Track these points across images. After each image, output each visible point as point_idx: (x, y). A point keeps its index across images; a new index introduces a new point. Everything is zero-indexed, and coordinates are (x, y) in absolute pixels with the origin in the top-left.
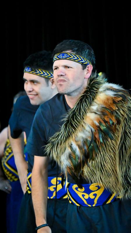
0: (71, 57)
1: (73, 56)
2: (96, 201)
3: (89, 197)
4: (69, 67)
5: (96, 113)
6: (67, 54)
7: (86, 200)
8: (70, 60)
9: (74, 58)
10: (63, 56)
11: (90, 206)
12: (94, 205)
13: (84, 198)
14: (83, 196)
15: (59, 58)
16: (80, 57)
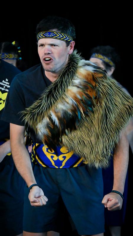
0: (57, 35)
1: (59, 34)
2: (64, 164)
3: (58, 159)
4: (55, 45)
5: (78, 87)
6: (53, 33)
7: (55, 161)
8: (56, 38)
9: (60, 36)
10: (49, 34)
11: (57, 167)
12: (61, 167)
13: (52, 159)
14: (52, 157)
15: (46, 36)
16: (65, 35)
